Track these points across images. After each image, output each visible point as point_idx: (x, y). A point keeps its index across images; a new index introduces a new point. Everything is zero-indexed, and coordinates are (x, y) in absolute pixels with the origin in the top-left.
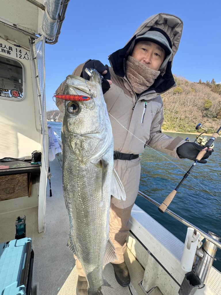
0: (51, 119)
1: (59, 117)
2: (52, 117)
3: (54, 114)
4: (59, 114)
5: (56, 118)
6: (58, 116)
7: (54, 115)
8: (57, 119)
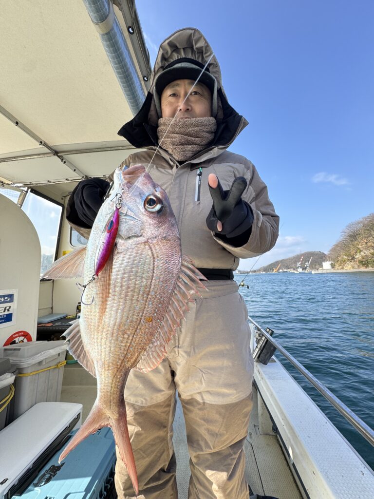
0: (298, 267)
1: (311, 263)
2: (299, 264)
3: (301, 260)
4: (310, 257)
5: (305, 266)
6: (309, 261)
7: (303, 261)
8: (307, 266)
